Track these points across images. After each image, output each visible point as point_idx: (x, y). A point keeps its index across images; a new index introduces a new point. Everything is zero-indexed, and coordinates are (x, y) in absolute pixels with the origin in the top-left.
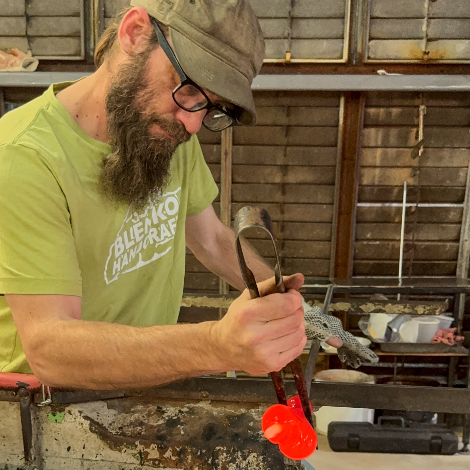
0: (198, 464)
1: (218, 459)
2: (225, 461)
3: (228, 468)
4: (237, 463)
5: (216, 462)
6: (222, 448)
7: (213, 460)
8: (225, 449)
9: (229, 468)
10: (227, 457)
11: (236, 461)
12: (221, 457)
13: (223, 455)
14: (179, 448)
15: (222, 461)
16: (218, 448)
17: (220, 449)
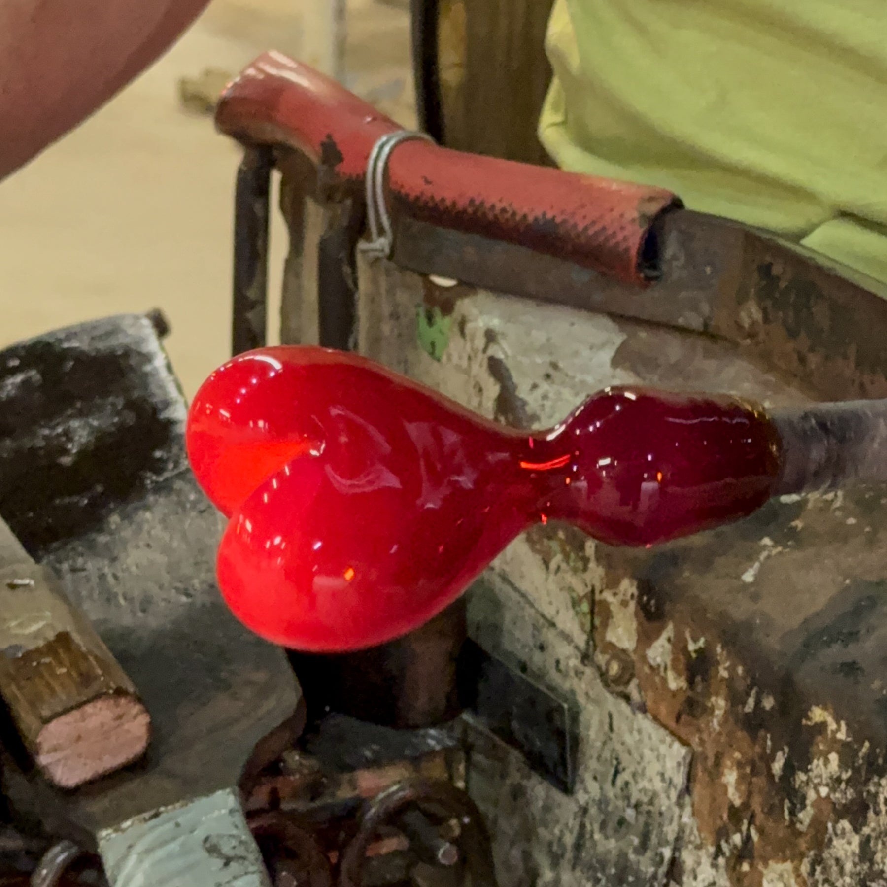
0: (737, 755)
1: (806, 771)
2: (828, 797)
3: (830, 840)
4: (866, 830)
5: (798, 782)
6: (832, 726)
7: (789, 769)
8: (842, 735)
9: (835, 842)
10: (838, 780)
11: (865, 823)
12: (817, 765)
13: (827, 762)
14: (695, 640)
15: (816, 788)
16: (818, 714)
17: (823, 725)
